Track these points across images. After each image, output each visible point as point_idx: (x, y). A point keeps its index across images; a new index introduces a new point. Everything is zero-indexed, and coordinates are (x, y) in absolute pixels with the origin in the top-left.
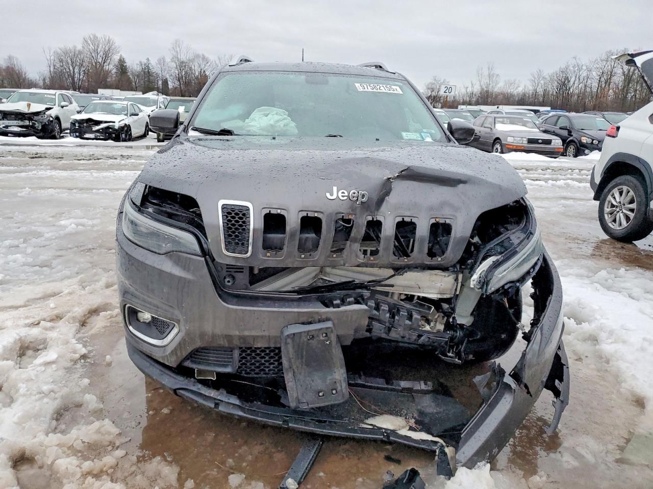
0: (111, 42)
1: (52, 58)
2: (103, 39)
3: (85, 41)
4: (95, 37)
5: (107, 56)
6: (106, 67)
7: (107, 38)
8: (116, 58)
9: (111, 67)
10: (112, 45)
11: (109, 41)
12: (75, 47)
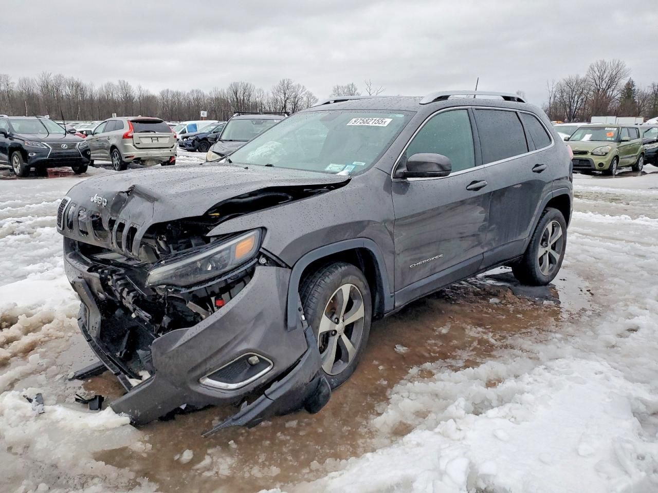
0: (620, 67)
1: (554, 90)
2: (612, 64)
3: (592, 68)
4: (603, 62)
5: (612, 81)
6: (609, 93)
7: (617, 62)
8: (623, 83)
9: (616, 93)
10: (621, 69)
11: (618, 65)
12: (578, 76)
